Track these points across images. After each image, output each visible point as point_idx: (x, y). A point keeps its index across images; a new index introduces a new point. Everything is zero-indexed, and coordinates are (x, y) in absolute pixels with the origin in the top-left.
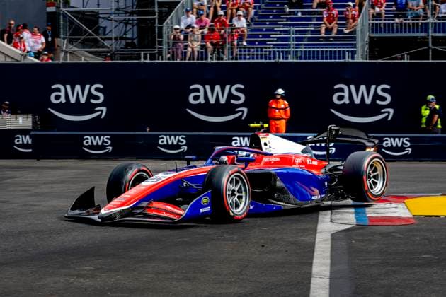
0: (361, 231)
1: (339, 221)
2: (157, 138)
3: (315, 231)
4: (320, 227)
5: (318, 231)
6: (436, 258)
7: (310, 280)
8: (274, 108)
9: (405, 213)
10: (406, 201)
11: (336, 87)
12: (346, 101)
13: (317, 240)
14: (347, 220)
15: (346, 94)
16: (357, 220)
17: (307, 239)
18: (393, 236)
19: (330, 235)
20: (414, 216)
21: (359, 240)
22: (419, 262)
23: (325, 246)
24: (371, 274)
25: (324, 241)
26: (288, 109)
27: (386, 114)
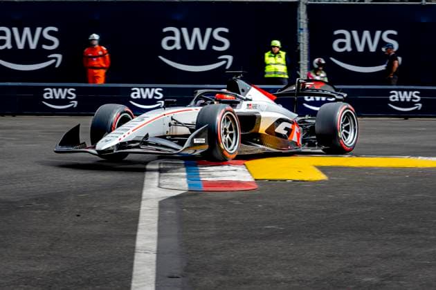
0: (194, 198)
1: (168, 187)
3: (139, 198)
4: (145, 193)
5: (143, 198)
6: (282, 228)
7: (134, 255)
8: (91, 57)
9: (246, 177)
10: (247, 163)
12: (178, 46)
13: (142, 208)
14: (177, 185)
15: (177, 38)
16: (189, 185)
17: (131, 207)
18: (232, 203)
19: (157, 202)
20: (256, 180)
21: (192, 208)
22: (262, 233)
23: (151, 215)
24: (205, 249)
25: (150, 210)
26: (107, 55)
27: (224, 62)
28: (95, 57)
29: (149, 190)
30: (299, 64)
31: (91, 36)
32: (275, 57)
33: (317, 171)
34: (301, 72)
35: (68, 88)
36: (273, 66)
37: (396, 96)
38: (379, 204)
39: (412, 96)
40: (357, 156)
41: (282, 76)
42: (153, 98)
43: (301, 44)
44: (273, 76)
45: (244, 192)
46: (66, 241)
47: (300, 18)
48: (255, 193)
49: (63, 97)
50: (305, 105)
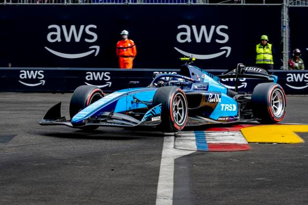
0: (202, 156)
1: (182, 148)
2: (18, 73)
3: (159, 156)
4: (164, 153)
5: (162, 156)
6: (269, 180)
7: (155, 200)
8: (122, 48)
9: (241, 140)
10: (242, 129)
12: (189, 40)
13: (161, 164)
14: (189, 147)
15: (188, 34)
16: (198, 147)
17: (152, 164)
18: (231, 161)
19: (173, 160)
20: (249, 143)
21: (200, 165)
22: (254, 184)
23: (169, 170)
24: (210, 196)
25: (168, 165)
26: (135, 46)
27: (224, 52)
28: (125, 48)
29: (167, 150)
30: (282, 54)
31: (123, 32)
32: (264, 48)
33: (296, 136)
34: (284, 59)
35: (105, 72)
36: (262, 55)
41: (269, 63)
43: (284, 38)
44: (262, 62)
45: (240, 152)
46: (104, 189)
47: (283, 18)
48: (248, 153)
49: (101, 79)
50: (287, 85)
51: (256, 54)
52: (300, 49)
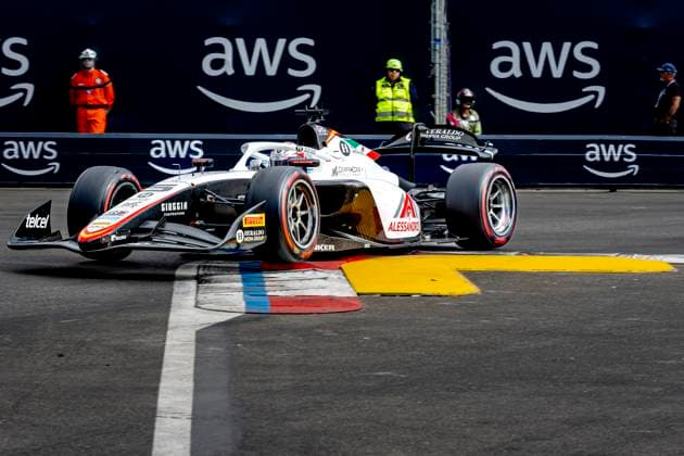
0: (256, 325)
1: (212, 306)
3: (163, 326)
4: (173, 317)
5: (170, 325)
6: (403, 376)
7: (154, 421)
9: (340, 290)
10: (346, 266)
11: (208, 42)
12: (229, 69)
13: (168, 343)
14: (227, 303)
15: (228, 56)
16: (248, 303)
17: (148, 341)
18: (320, 334)
19: (193, 333)
20: (359, 294)
21: (251, 343)
22: (370, 385)
23: (182, 354)
24: (274, 410)
25: (182, 345)
26: (110, 84)
27: (307, 96)
28: (89, 88)
29: (179, 312)
30: (433, 101)
31: (84, 53)
32: (393, 87)
33: (463, 279)
34: (437, 112)
35: (45, 140)
36: (390, 102)
37: (595, 153)
38: (567, 334)
39: (623, 152)
40: (529, 254)
41: (405, 119)
42: (187, 156)
43: (437, 66)
44: (390, 118)
45: (340, 316)
46: (40, 398)
47: (435, 22)
48: (358, 317)
49: (36, 156)
50: (443, 167)
51: (375, 100)
52: (471, 90)
